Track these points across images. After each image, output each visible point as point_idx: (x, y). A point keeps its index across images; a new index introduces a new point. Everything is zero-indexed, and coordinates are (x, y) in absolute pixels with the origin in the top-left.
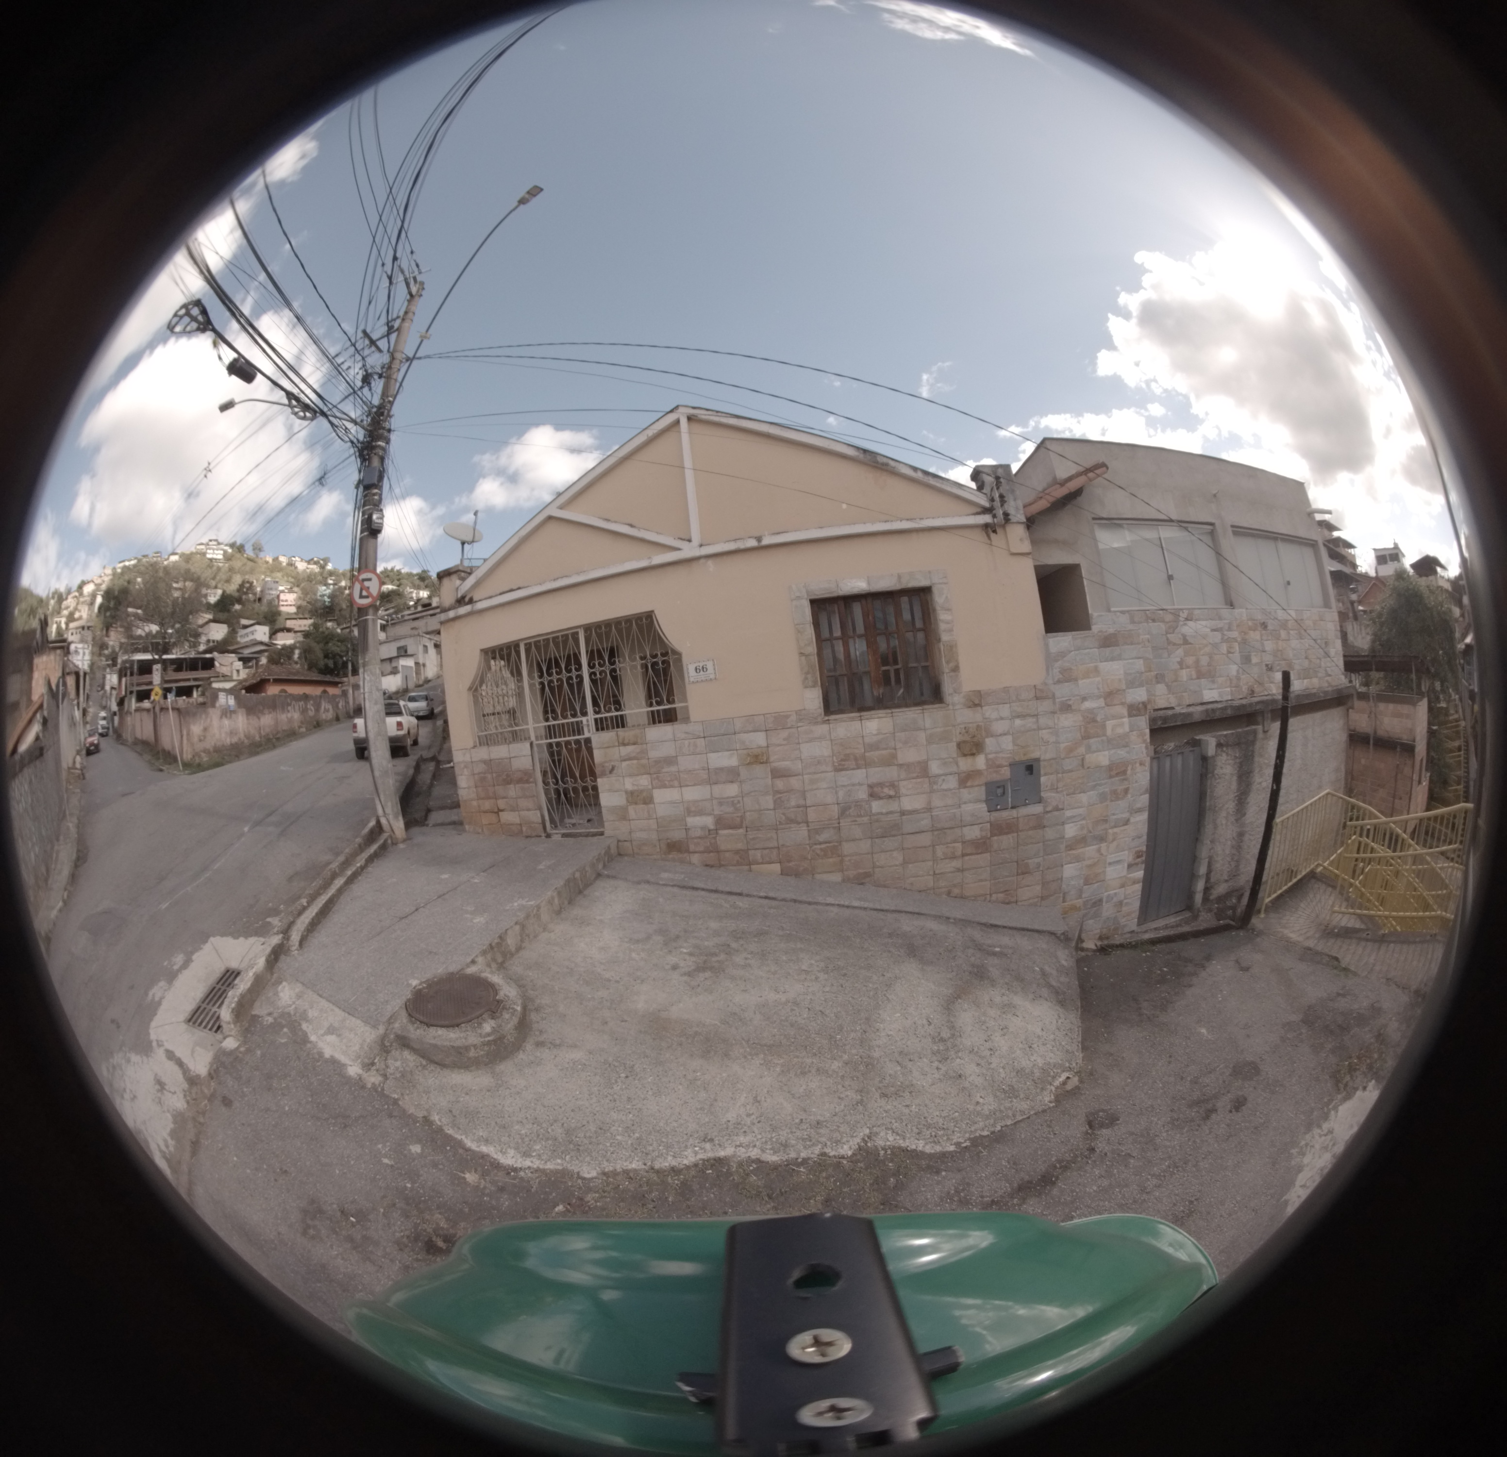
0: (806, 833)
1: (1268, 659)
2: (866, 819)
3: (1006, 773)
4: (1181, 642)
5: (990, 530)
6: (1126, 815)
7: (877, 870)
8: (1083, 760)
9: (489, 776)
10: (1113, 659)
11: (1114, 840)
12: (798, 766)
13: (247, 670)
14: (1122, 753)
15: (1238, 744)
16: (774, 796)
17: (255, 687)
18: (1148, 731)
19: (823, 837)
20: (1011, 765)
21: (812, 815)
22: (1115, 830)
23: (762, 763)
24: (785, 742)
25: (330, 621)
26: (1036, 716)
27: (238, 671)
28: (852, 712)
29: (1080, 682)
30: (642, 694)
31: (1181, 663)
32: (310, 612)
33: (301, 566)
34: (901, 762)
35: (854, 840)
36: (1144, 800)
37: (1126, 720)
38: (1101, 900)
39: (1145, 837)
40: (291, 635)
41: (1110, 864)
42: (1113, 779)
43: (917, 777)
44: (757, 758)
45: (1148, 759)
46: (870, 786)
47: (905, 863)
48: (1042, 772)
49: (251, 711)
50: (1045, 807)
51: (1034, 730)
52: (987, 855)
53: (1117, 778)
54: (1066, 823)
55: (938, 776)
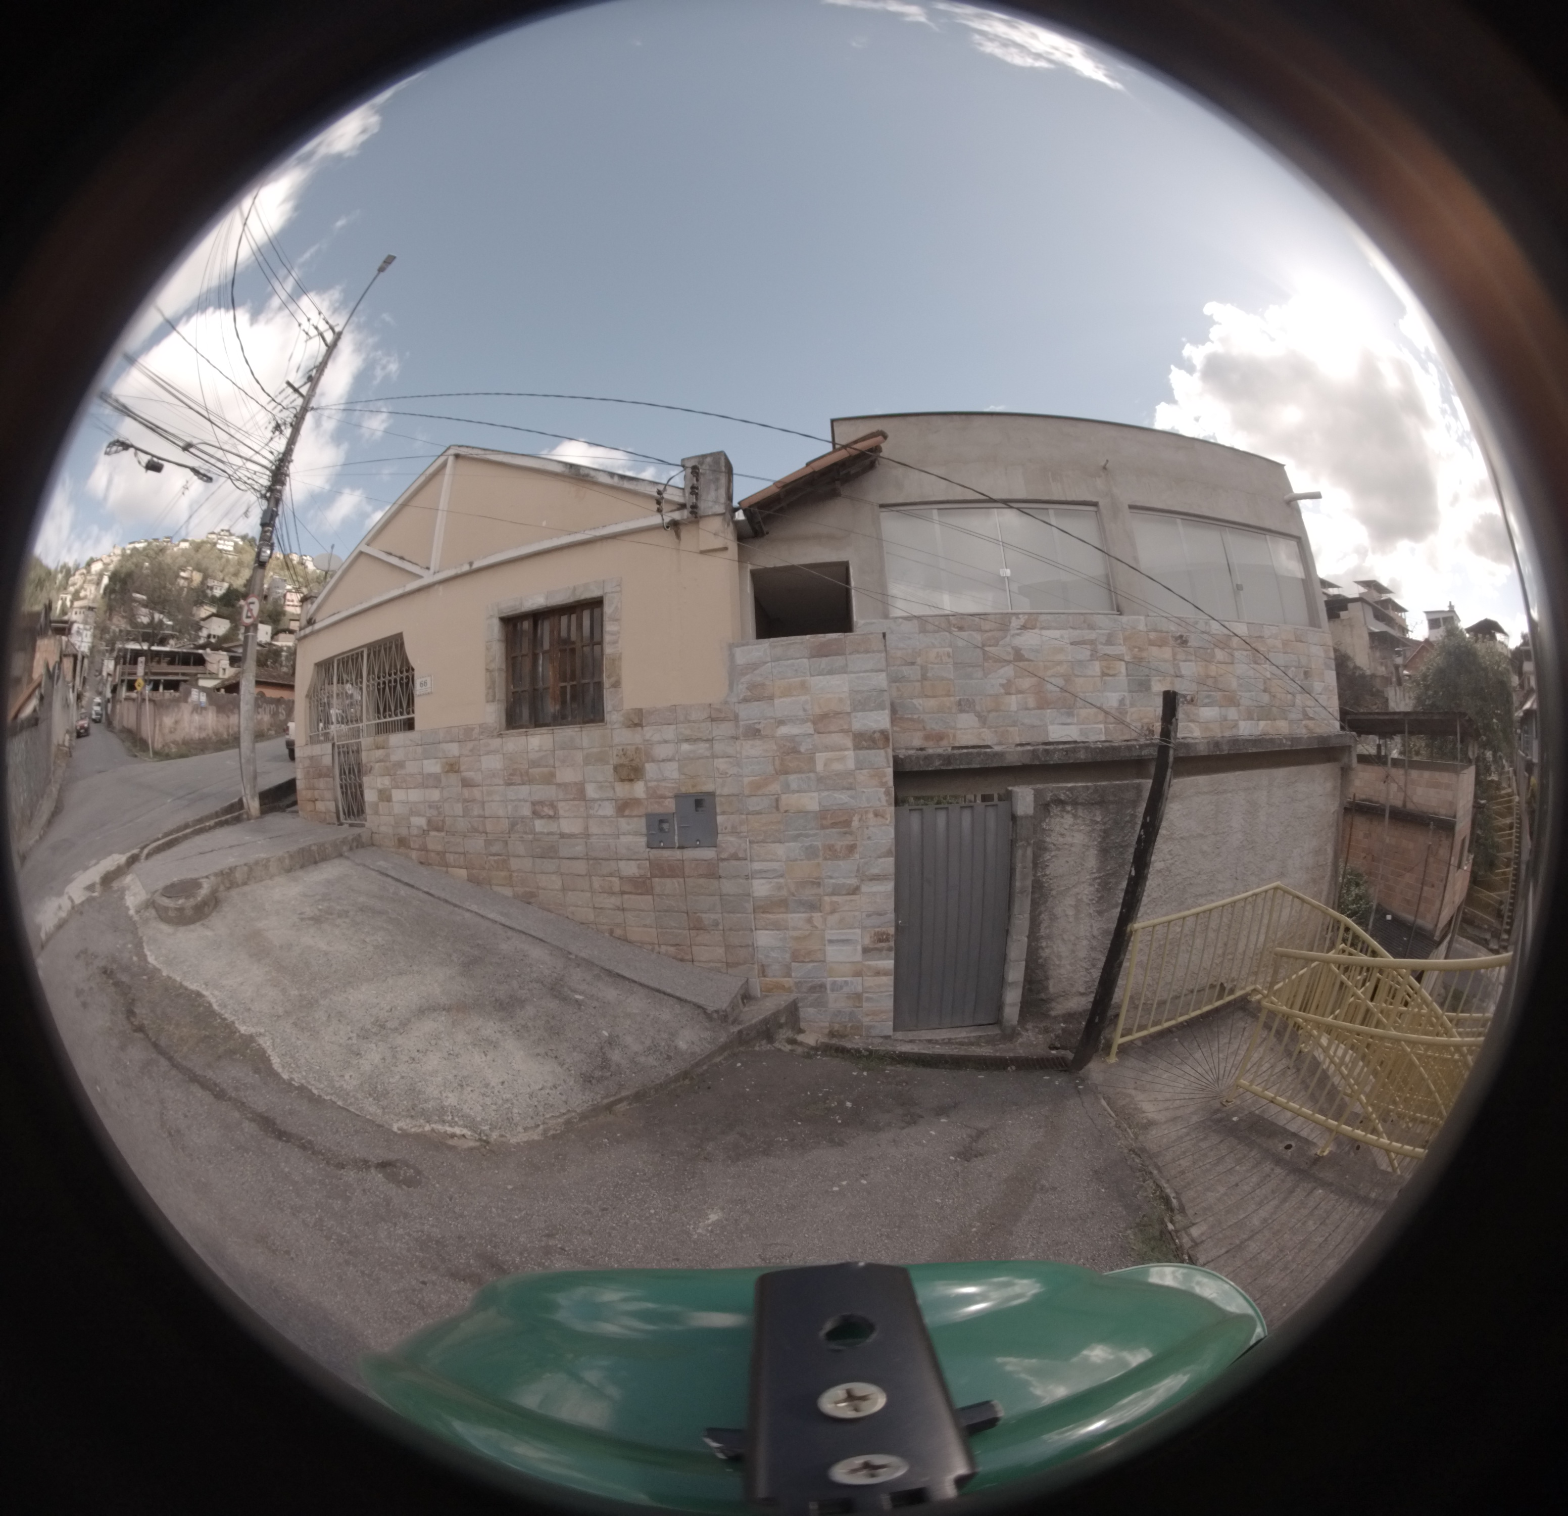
0: (483, 843)
2: (531, 837)
3: (670, 805)
4: (1010, 657)
5: (682, 528)
6: (852, 881)
7: (540, 891)
8: (777, 800)
10: (831, 672)
11: (835, 911)
12: (477, 777)
14: (843, 797)
16: (463, 804)
18: (889, 773)
19: (494, 850)
20: (676, 797)
21: (489, 828)
22: (835, 898)
23: (455, 772)
24: (471, 754)
26: (710, 740)
29: (776, 701)
31: (1007, 686)
34: (558, 781)
35: (519, 856)
36: (886, 864)
37: (850, 753)
38: (822, 986)
39: (891, 915)
41: (831, 942)
42: (828, 831)
43: (574, 799)
44: (452, 767)
45: (891, 809)
46: (534, 804)
47: (564, 889)
48: (718, 810)
50: (719, 853)
51: (707, 757)
52: (650, 898)
53: (834, 830)
54: (753, 878)
55: (594, 800)
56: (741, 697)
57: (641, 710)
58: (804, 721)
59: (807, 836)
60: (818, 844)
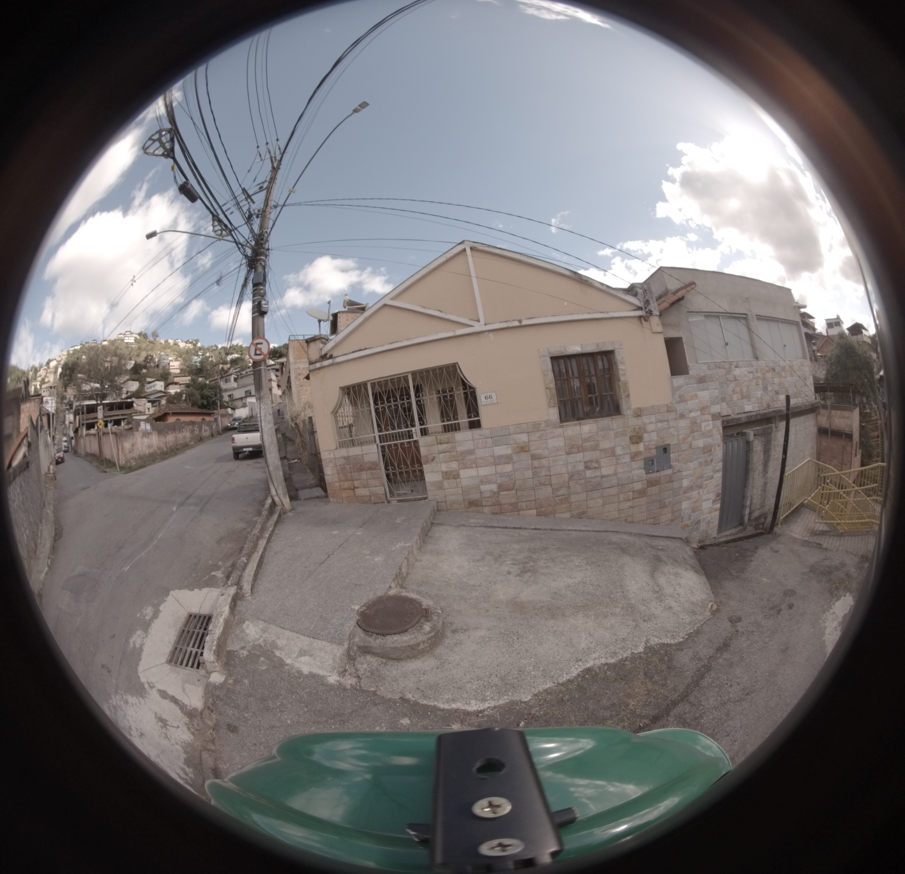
0: (551, 491)
1: (776, 388)
2: (583, 481)
3: (654, 452)
4: (733, 379)
5: (642, 319)
6: (711, 474)
7: (589, 510)
8: (691, 444)
9: (348, 467)
10: (704, 390)
11: (706, 487)
12: (546, 452)
13: (154, 408)
14: (709, 440)
15: (763, 434)
16: (532, 470)
17: (161, 418)
18: (721, 428)
19: (560, 493)
20: (656, 448)
21: (554, 480)
22: (707, 482)
23: (525, 452)
24: (538, 439)
25: (201, 377)
26: (667, 421)
27: (149, 409)
28: (573, 421)
29: (689, 402)
30: (438, 415)
31: (734, 391)
32: (189, 372)
33: (182, 345)
34: (601, 448)
35: (577, 493)
36: (720, 465)
37: (711, 422)
38: (699, 521)
39: (721, 486)
40: (177, 386)
41: (704, 500)
42: (705, 454)
43: (610, 456)
44: (523, 449)
45: (722, 443)
46: (585, 462)
47: (604, 504)
48: (671, 452)
49: (160, 432)
50: (673, 470)
52: (645, 498)
53: (707, 454)
54: (683, 479)
55: (621, 455)
56: (677, 401)
57: (640, 408)
58: (698, 410)
59: (699, 458)
60: (702, 460)
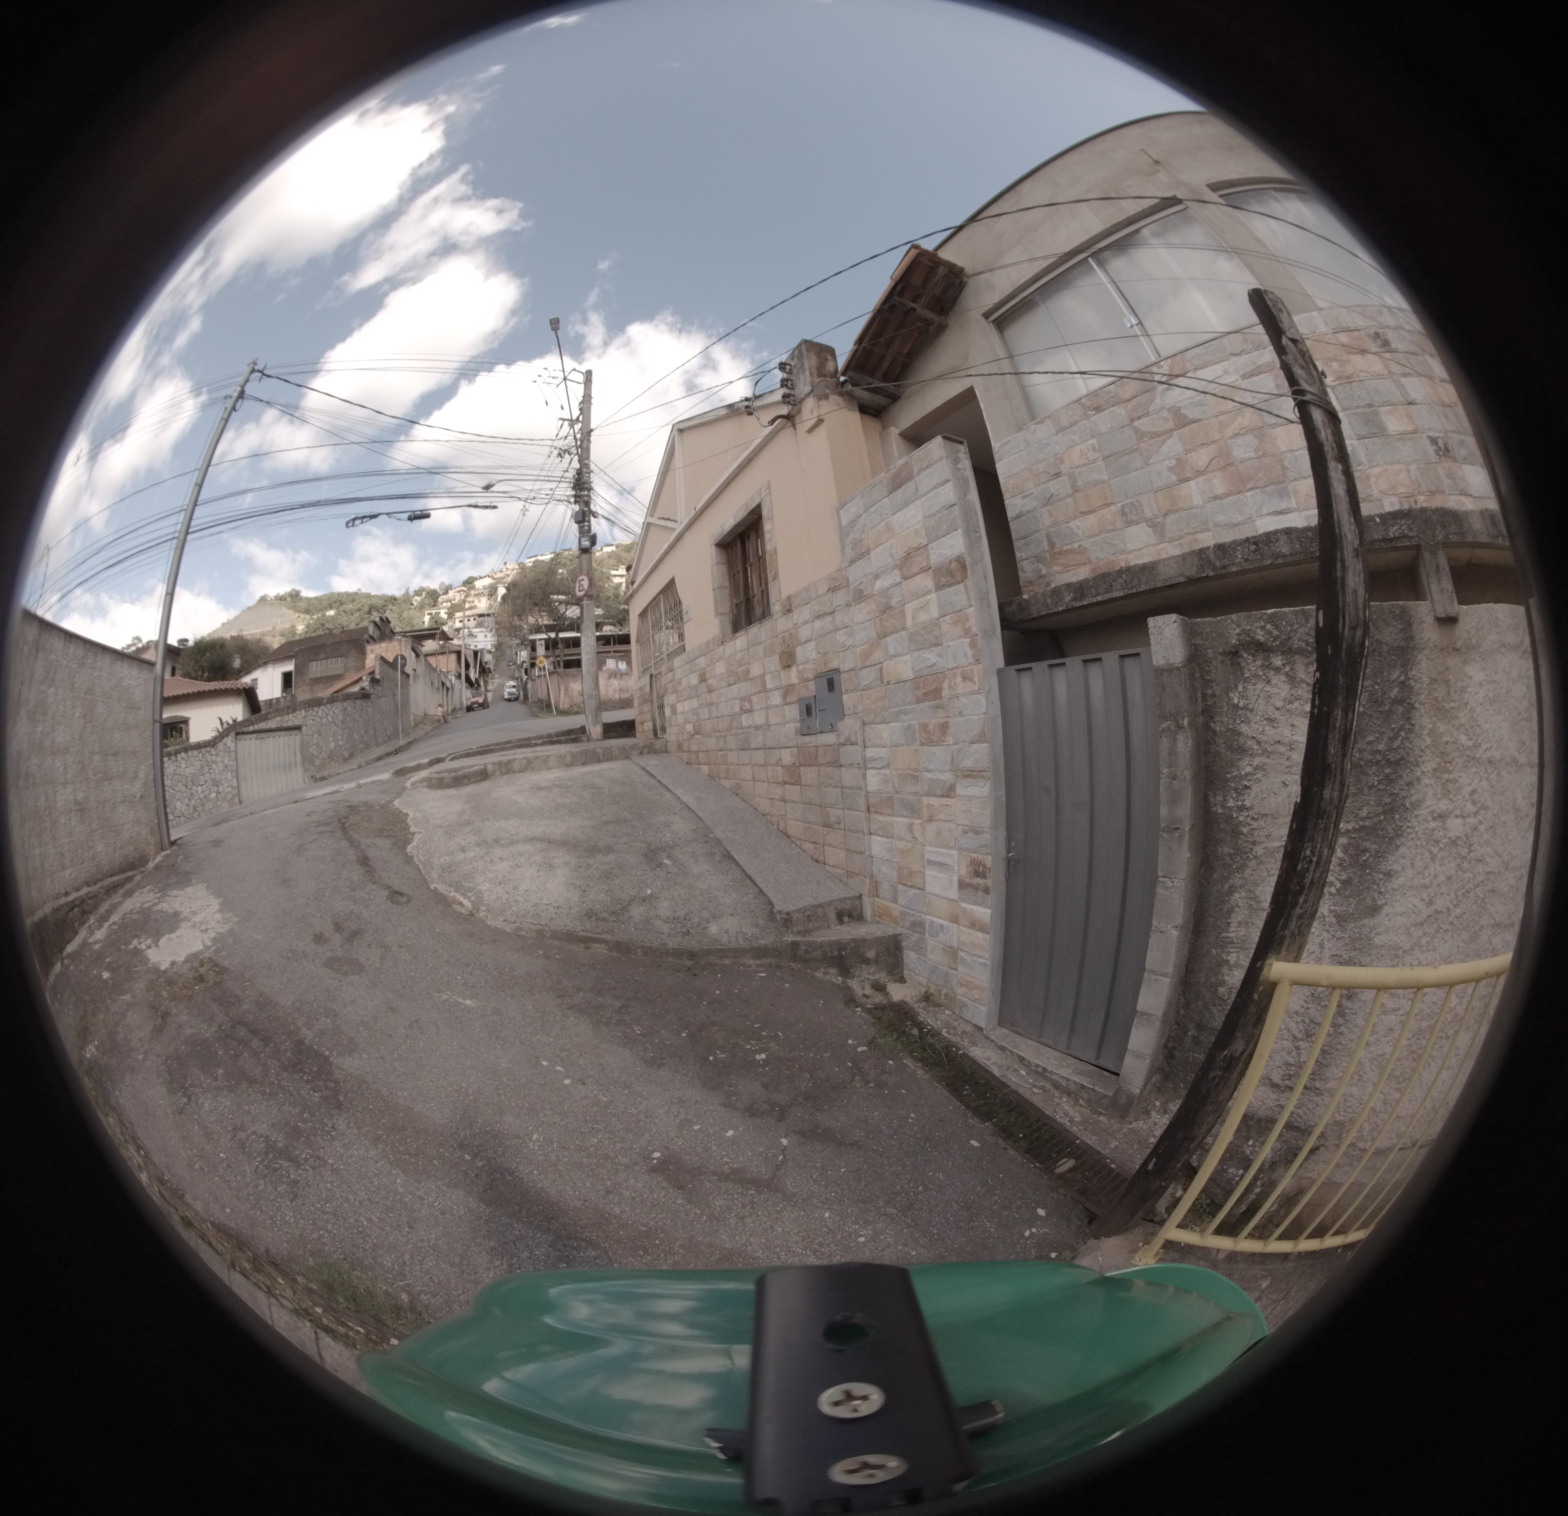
3: (812, 685)
8: (881, 670)
11: (932, 819)
14: (930, 656)
20: (815, 678)
22: (932, 800)
26: (833, 613)
34: (752, 677)
37: (933, 596)
38: (923, 925)
41: (929, 863)
42: (922, 705)
43: (760, 692)
45: (979, 669)
48: (843, 689)
51: (832, 631)
52: (798, 789)
53: (927, 704)
54: (866, 769)
56: (849, 558)
57: (791, 596)
58: (894, 568)
59: (905, 713)
60: (914, 722)
